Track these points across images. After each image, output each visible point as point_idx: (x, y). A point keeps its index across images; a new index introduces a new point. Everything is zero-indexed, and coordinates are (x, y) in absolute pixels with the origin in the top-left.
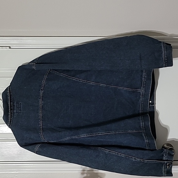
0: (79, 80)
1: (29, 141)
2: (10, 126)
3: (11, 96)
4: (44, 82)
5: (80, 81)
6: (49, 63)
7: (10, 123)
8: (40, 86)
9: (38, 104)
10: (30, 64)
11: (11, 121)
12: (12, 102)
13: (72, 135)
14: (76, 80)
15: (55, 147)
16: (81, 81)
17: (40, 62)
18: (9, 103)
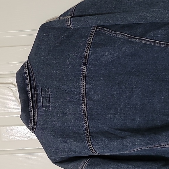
0: (154, 42)
1: (68, 155)
2: (33, 130)
3: (32, 79)
4: (88, 50)
5: (156, 44)
6: (95, 15)
7: (34, 125)
8: (81, 58)
9: (80, 89)
10: (62, 18)
11: (34, 122)
12: (34, 89)
13: (146, 144)
14: (148, 43)
15: (116, 165)
16: (158, 43)
17: (79, 14)
18: (30, 90)
